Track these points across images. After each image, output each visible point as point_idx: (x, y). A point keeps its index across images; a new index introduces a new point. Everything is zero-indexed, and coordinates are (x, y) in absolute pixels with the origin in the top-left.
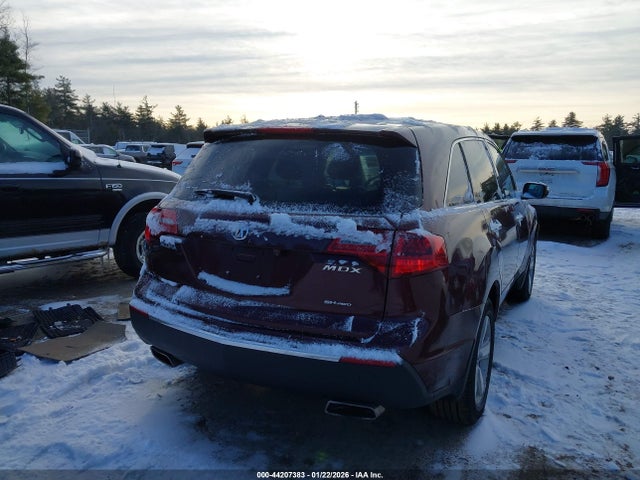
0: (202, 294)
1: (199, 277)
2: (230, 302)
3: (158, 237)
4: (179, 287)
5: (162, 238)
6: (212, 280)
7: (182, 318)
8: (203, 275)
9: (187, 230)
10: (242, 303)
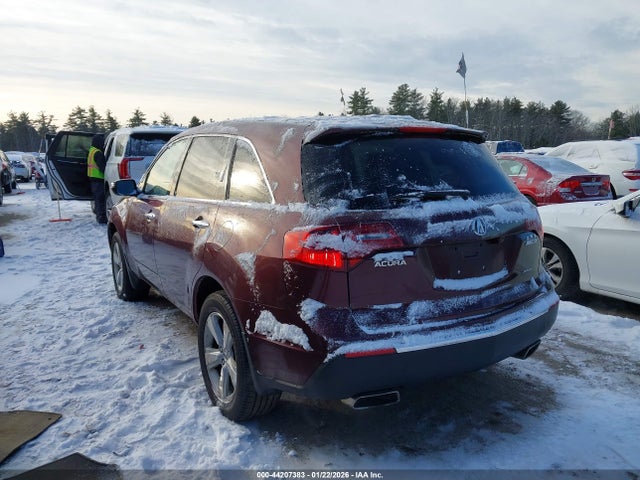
0: (441, 302)
1: (435, 286)
2: (473, 299)
3: (369, 257)
4: (406, 306)
5: (378, 257)
6: (449, 284)
7: (441, 333)
8: (438, 283)
9: (419, 239)
10: (483, 295)
